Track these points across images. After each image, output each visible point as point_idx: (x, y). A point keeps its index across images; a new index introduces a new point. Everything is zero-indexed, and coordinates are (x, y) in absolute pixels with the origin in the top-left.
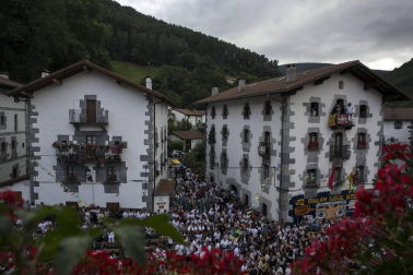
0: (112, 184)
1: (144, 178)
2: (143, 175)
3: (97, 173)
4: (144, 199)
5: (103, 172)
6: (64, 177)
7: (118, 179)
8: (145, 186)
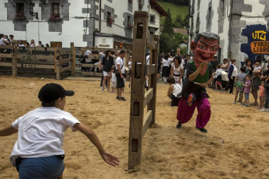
0: (56, 21)
1: (85, 15)
2: (85, 11)
3: (42, 10)
4: (85, 38)
5: (48, 9)
6: (14, 15)
7: (61, 17)
8: (86, 24)
